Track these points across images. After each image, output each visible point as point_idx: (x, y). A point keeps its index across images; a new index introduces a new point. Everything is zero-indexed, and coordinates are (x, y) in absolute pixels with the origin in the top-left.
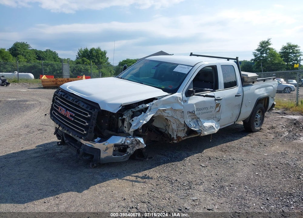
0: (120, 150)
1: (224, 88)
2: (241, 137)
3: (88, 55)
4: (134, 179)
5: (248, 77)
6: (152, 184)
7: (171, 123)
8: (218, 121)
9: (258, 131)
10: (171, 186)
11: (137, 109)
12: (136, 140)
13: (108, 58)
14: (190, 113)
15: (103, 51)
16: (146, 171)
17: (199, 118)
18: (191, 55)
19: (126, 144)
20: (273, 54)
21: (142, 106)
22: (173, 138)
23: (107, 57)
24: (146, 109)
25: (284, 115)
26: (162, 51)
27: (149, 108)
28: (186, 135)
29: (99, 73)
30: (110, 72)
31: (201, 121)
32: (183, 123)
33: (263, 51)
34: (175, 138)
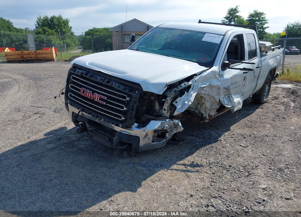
0: (158, 136)
1: (249, 60)
2: (254, 110)
3: (49, 24)
4: (182, 167)
5: (266, 47)
6: (208, 173)
7: (205, 102)
8: (242, 95)
9: (265, 103)
10: (229, 174)
11: (180, 88)
12: (174, 123)
13: (71, 28)
14: (226, 88)
15: (65, 19)
16: (189, 157)
17: (231, 94)
18: (200, 22)
19: (165, 128)
20: (241, 22)
21: (185, 84)
22: (206, 117)
23: (70, 26)
24: (189, 87)
25: (275, 84)
26: (135, 19)
27: (192, 87)
28: (217, 113)
29: (64, 44)
30: (75, 42)
31: (232, 97)
32: (218, 100)
33: (232, 19)
34: (208, 118)
